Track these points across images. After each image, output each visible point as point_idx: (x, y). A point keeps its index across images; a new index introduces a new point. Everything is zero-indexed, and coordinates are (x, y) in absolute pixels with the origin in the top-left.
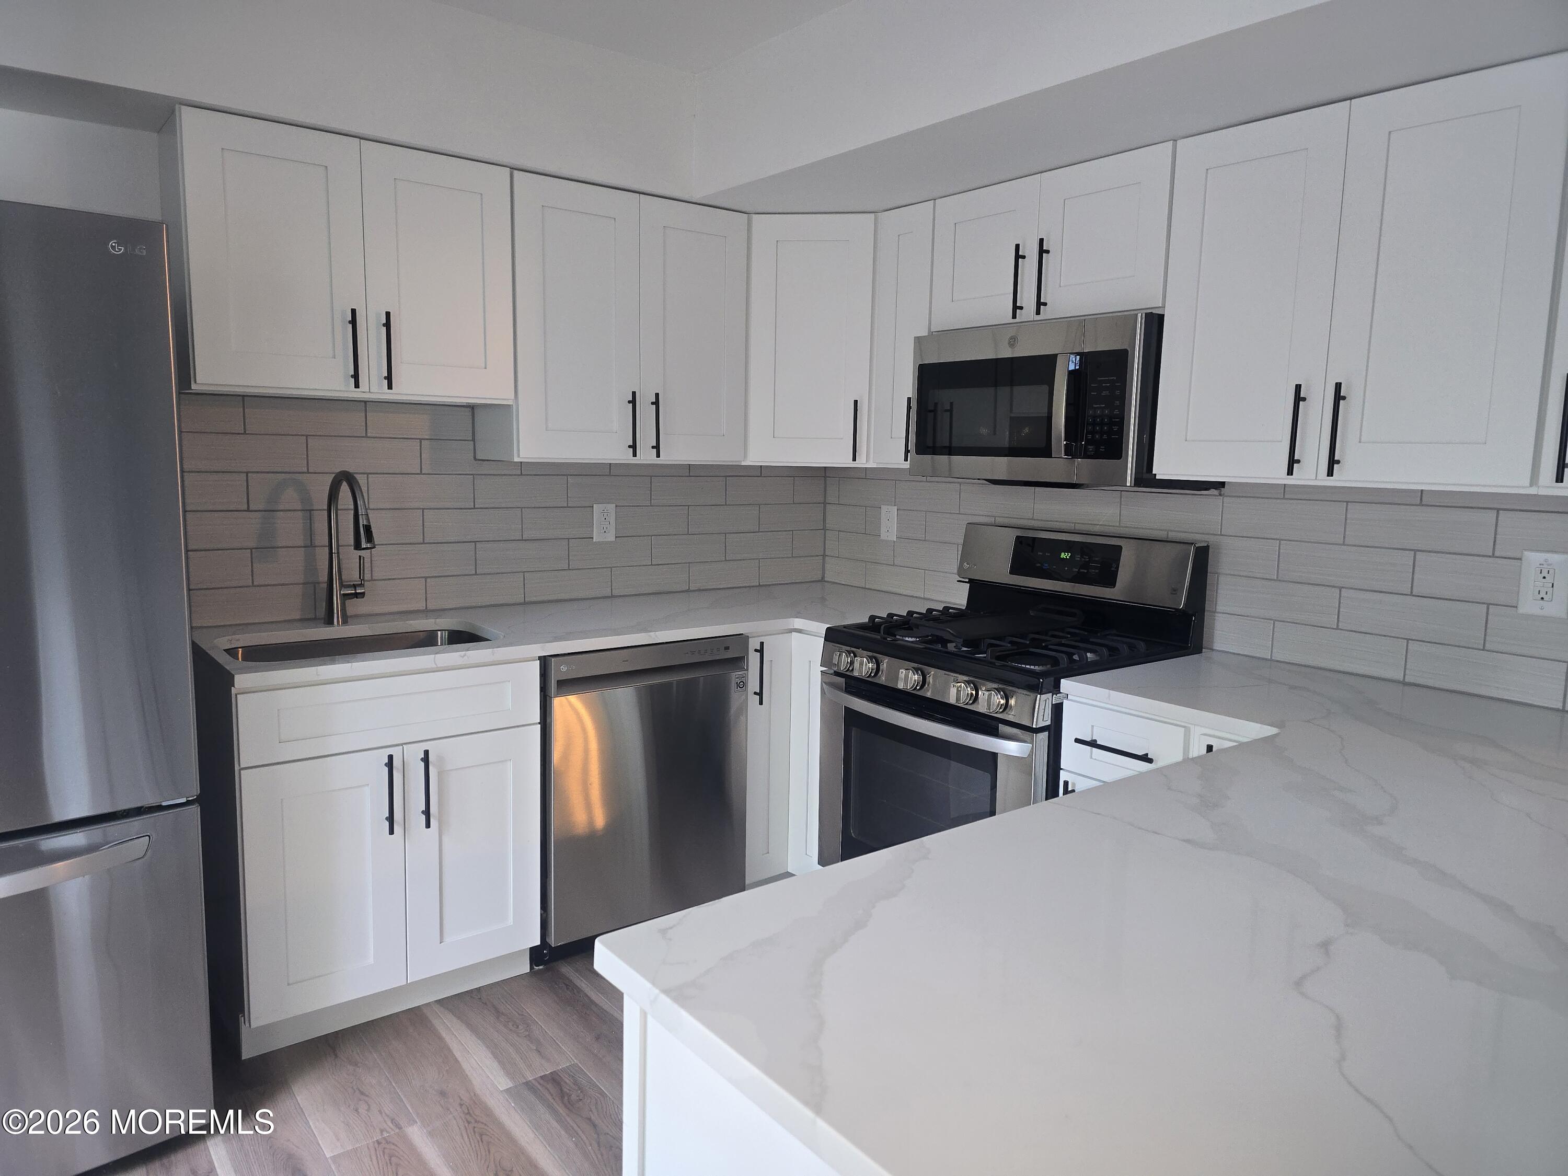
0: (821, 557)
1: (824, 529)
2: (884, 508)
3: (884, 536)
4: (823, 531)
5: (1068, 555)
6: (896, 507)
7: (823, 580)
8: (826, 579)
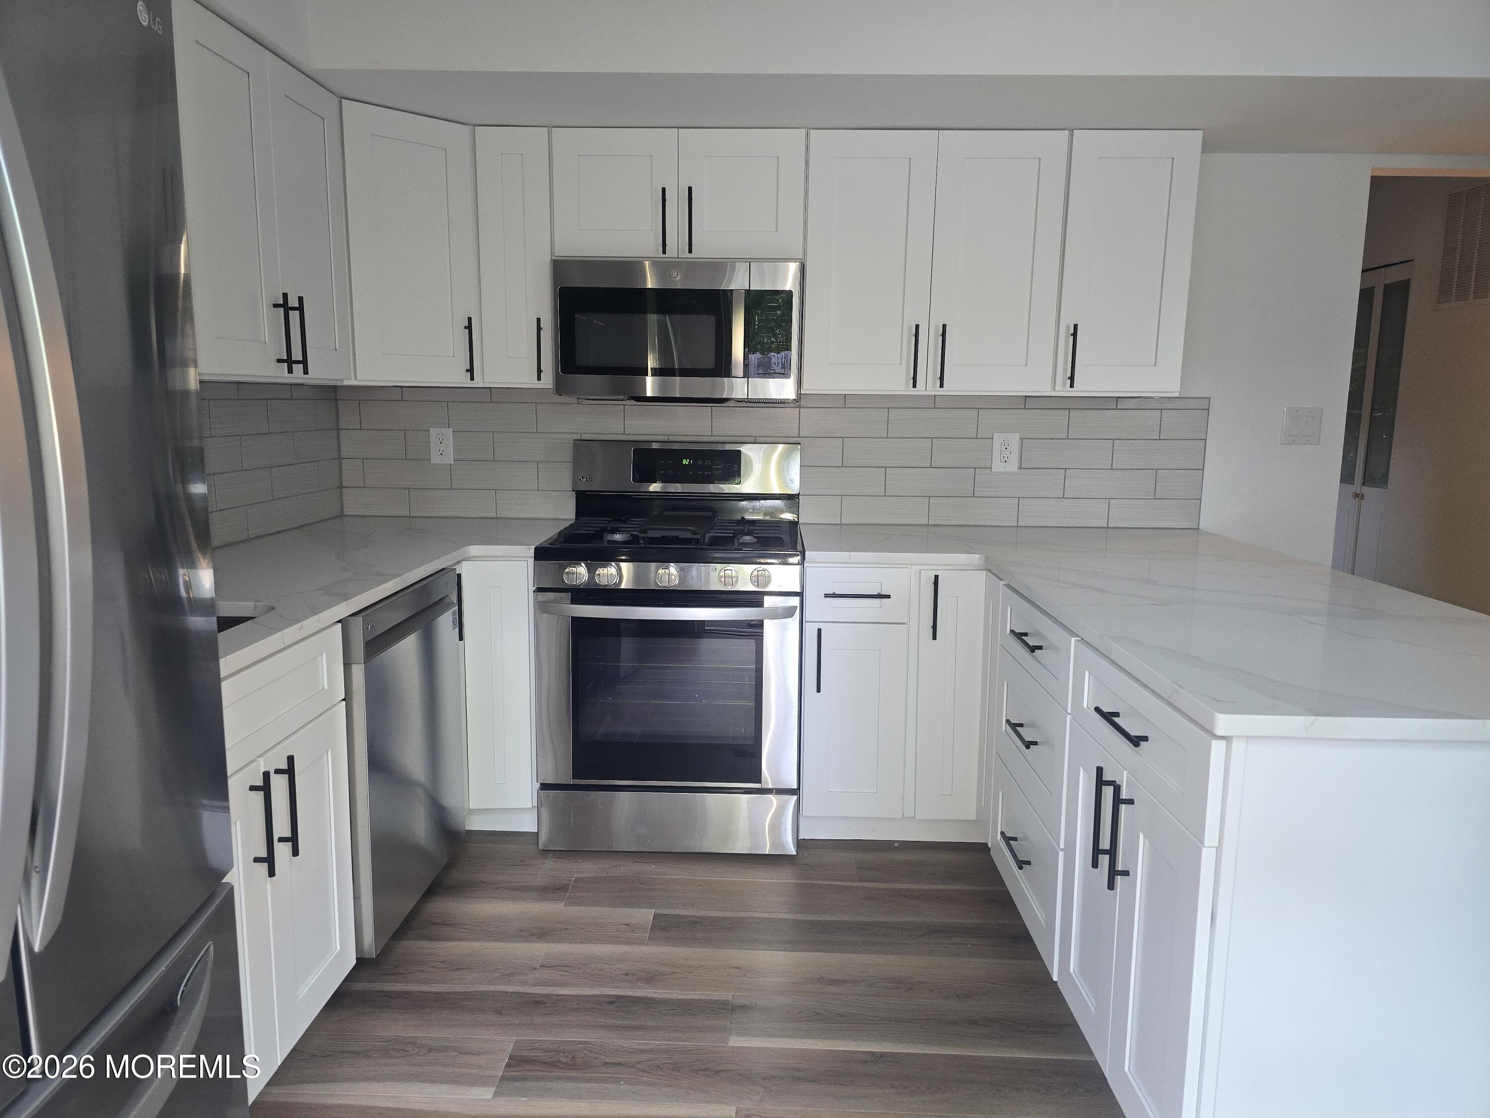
0: (338, 490)
1: (340, 458)
2: (434, 432)
3: (435, 459)
4: (337, 461)
5: (687, 461)
6: (451, 429)
7: (342, 515)
8: (346, 513)
